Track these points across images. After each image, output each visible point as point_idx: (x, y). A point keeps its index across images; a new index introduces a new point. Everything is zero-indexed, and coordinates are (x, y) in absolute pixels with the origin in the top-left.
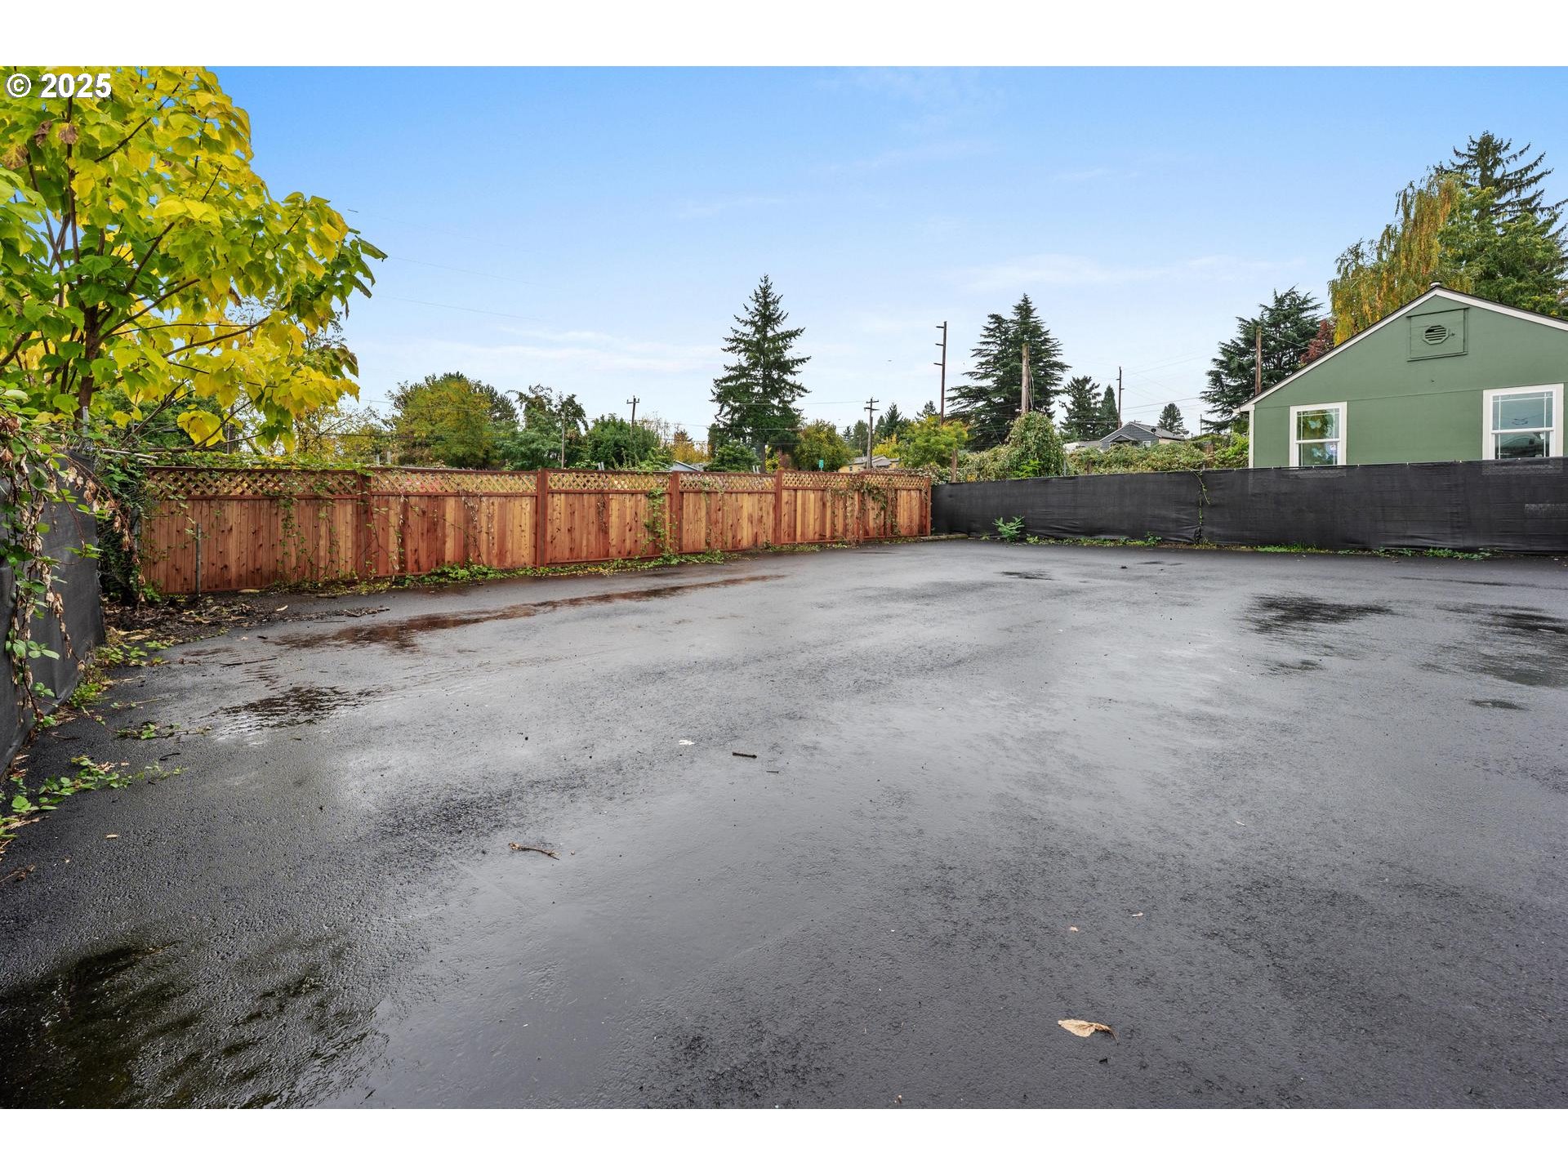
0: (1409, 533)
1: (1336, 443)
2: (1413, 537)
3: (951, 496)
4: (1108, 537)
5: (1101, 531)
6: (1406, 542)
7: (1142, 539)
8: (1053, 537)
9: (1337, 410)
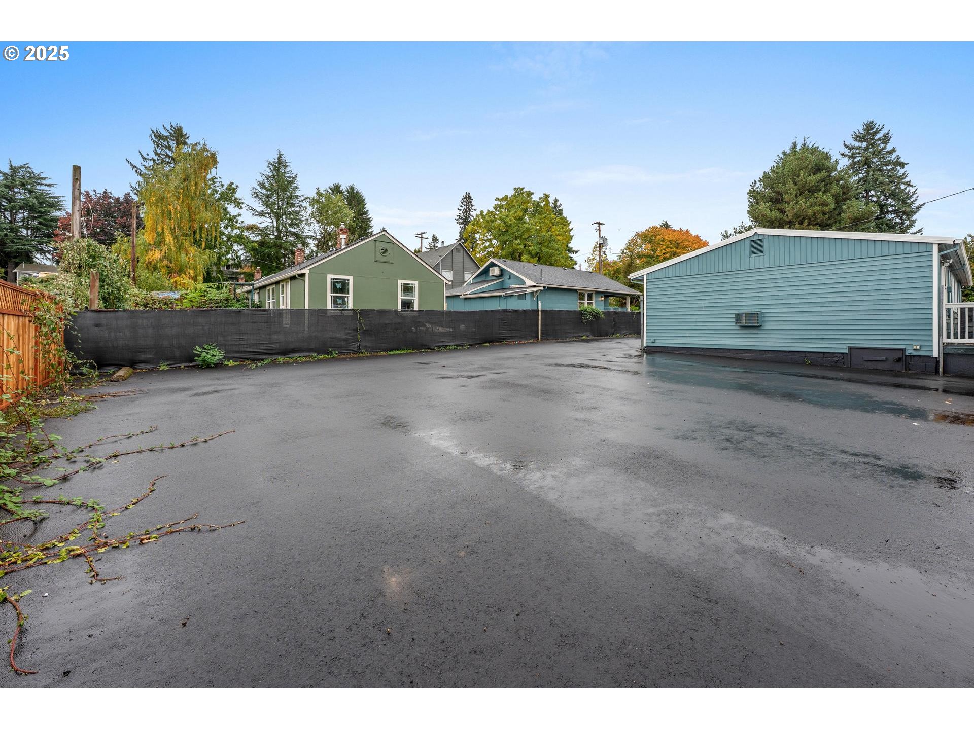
0: (442, 340)
1: (348, 297)
2: (443, 342)
3: (97, 326)
4: (301, 355)
5: (294, 351)
6: (441, 344)
7: (327, 354)
8: (247, 359)
9: (348, 280)
